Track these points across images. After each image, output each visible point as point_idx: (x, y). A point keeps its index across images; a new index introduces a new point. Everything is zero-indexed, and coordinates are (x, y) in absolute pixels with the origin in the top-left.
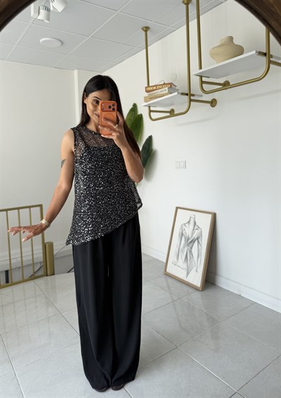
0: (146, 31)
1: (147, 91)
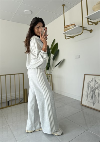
1: (65, 28)
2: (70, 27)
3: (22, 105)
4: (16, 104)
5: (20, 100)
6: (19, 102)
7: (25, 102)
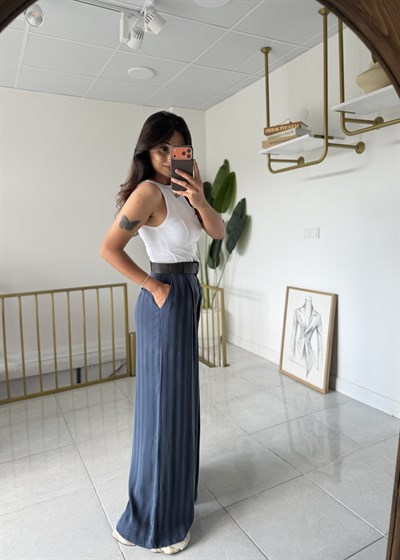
0: (266, 54)
1: (266, 134)
2: (283, 134)
3: (121, 383)
4: (101, 381)
5: (117, 368)
6: (112, 372)
7: (131, 376)
